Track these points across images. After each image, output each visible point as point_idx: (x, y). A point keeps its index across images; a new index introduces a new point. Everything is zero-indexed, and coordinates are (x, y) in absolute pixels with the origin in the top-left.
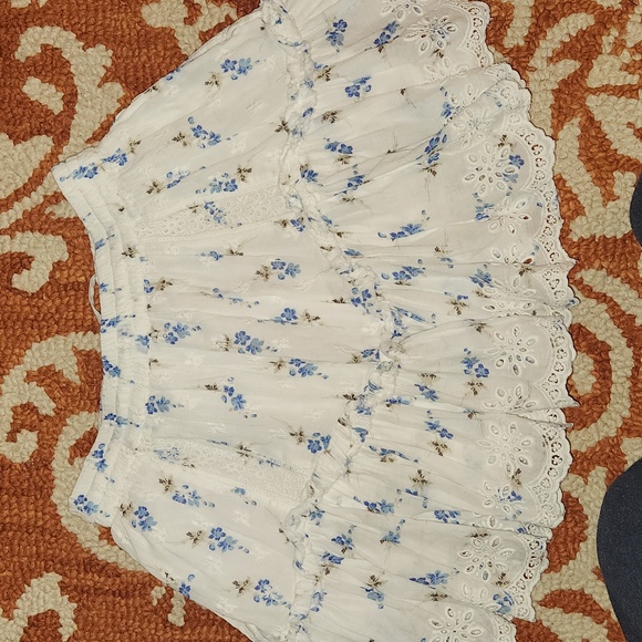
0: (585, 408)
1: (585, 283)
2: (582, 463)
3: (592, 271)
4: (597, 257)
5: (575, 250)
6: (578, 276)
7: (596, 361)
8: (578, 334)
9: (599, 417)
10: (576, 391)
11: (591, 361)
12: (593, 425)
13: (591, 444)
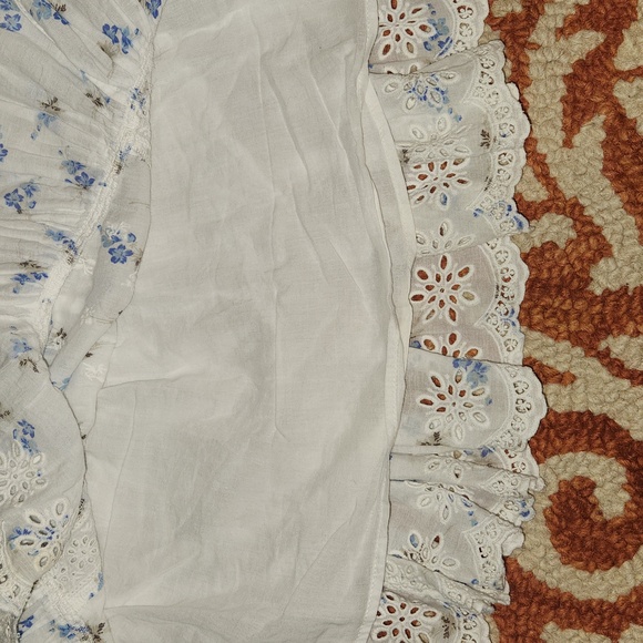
0: (614, 538)
1: (613, 356)
2: (610, 618)
3: (624, 339)
4: (632, 318)
5: (598, 308)
6: (603, 345)
7: (630, 469)
8: (603, 430)
9: (635, 551)
10: (601, 513)
11: (622, 469)
12: (626, 564)
13: (624, 590)
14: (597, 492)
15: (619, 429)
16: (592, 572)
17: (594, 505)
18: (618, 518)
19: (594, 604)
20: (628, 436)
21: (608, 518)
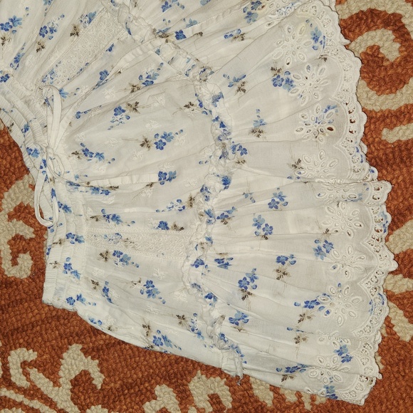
14: (381, 50)
15: (381, 12)
16: (395, 93)
17: (383, 58)
18: (398, 58)
19: (403, 108)
20: (386, 14)
21: (393, 61)
